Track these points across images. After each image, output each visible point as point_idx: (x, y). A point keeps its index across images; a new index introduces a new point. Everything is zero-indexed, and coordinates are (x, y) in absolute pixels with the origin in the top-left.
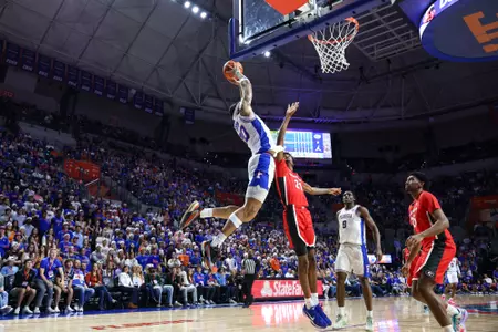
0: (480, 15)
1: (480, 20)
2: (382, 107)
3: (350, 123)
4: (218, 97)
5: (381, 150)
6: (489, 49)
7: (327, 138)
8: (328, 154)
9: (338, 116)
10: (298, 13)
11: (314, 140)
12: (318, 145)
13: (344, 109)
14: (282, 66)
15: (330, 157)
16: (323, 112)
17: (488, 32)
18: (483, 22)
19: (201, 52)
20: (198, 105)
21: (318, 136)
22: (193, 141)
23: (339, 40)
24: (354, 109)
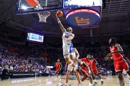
0: (78, 17)
1: (78, 18)
2: (57, 32)
3: (49, 34)
4: (14, 21)
5: (55, 42)
6: (79, 25)
7: (43, 37)
8: (42, 41)
9: (46, 32)
10: (35, 7)
11: (39, 37)
12: (40, 38)
13: (48, 31)
14: (34, 17)
15: (43, 42)
16: (43, 31)
17: (79, 21)
18: (78, 19)
19: (10, 7)
20: (7, 22)
21: (40, 36)
22: (3, 32)
23: (45, 16)
24: (50, 31)
